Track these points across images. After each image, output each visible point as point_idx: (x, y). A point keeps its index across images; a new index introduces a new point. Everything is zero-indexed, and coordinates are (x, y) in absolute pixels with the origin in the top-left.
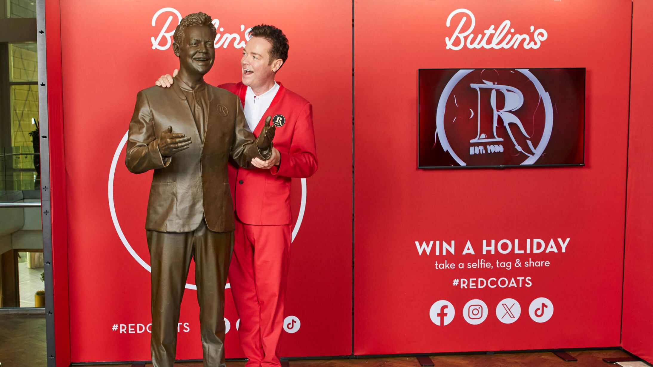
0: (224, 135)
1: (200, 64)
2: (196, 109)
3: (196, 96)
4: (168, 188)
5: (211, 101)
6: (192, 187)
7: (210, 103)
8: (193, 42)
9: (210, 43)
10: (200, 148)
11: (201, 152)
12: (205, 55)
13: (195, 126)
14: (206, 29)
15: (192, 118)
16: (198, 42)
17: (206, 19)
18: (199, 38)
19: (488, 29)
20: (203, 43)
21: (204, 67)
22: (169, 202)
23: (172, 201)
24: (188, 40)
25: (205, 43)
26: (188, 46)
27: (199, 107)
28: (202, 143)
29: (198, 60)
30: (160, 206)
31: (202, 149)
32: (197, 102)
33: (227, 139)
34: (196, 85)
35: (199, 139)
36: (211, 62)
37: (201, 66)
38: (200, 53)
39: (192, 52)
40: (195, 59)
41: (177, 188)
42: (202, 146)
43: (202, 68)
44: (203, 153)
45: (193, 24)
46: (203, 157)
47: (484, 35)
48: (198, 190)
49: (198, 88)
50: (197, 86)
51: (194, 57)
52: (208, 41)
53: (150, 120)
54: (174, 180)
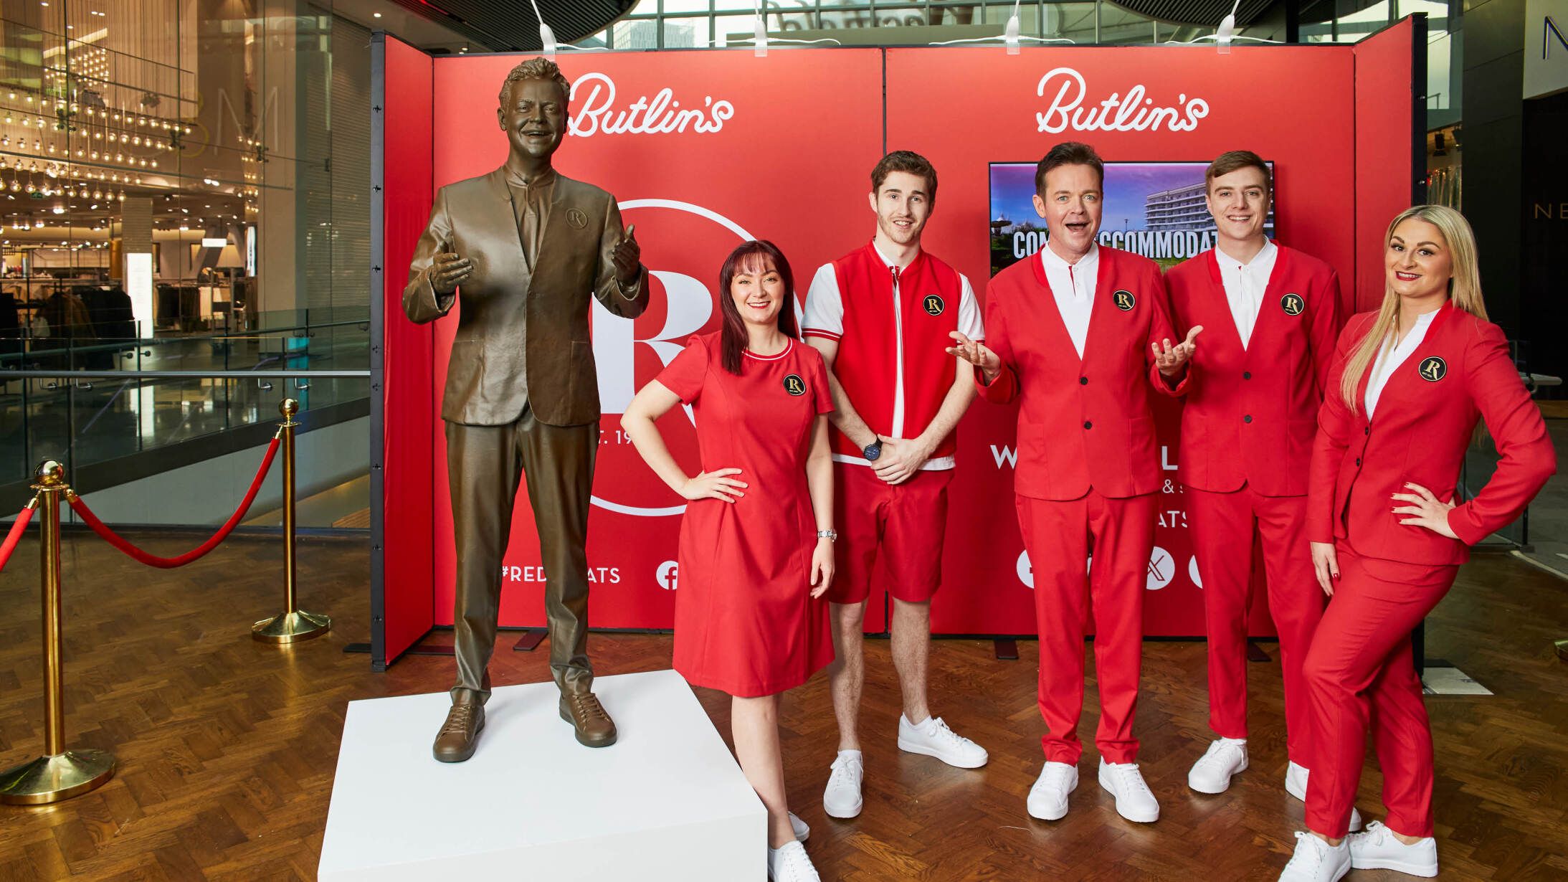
0: (574, 260)
1: (533, 140)
2: (527, 216)
3: (529, 195)
4: (473, 349)
5: (556, 202)
6: (509, 347)
7: (554, 206)
8: (522, 104)
9: (550, 106)
10: (525, 280)
11: (527, 287)
12: (540, 126)
13: (519, 244)
14: (547, 85)
15: (516, 231)
16: (529, 106)
17: (545, 68)
18: (531, 99)
19: (1107, 99)
20: (537, 106)
21: (539, 146)
22: (472, 373)
23: (478, 370)
24: (513, 103)
25: (542, 107)
26: (514, 112)
27: (532, 213)
28: (530, 273)
29: (529, 134)
30: (460, 379)
31: (529, 283)
32: (530, 205)
33: (581, 267)
34: (533, 176)
35: (525, 266)
36: (554, 137)
37: (535, 143)
38: (531, 122)
39: (519, 122)
40: (524, 133)
41: (486, 349)
42: (529, 278)
43: (536, 148)
44: (529, 289)
45: (524, 77)
46: (531, 296)
47: (1100, 109)
48: (521, 353)
49: (536, 182)
50: (536, 178)
51: (522, 130)
52: (548, 104)
53: (447, 235)
54: (482, 336)
